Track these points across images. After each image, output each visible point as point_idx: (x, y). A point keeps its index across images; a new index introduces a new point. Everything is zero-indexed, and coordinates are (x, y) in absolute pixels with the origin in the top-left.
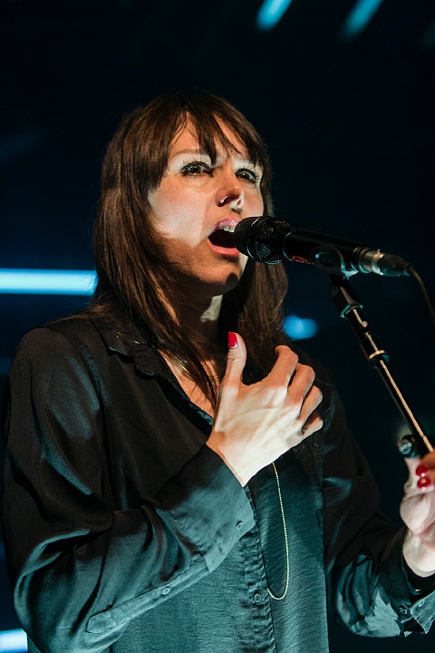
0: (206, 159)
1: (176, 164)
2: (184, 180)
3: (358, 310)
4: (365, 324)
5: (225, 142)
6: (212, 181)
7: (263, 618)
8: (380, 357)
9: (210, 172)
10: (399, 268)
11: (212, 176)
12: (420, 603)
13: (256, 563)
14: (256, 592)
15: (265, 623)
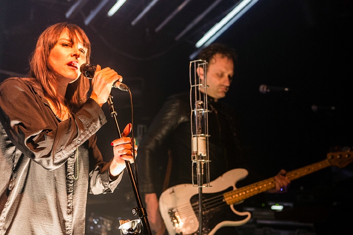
3: (111, 98)
4: (112, 103)
7: (71, 183)
8: (114, 114)
10: (125, 88)
11: (71, 48)
14: (70, 175)
15: (71, 185)
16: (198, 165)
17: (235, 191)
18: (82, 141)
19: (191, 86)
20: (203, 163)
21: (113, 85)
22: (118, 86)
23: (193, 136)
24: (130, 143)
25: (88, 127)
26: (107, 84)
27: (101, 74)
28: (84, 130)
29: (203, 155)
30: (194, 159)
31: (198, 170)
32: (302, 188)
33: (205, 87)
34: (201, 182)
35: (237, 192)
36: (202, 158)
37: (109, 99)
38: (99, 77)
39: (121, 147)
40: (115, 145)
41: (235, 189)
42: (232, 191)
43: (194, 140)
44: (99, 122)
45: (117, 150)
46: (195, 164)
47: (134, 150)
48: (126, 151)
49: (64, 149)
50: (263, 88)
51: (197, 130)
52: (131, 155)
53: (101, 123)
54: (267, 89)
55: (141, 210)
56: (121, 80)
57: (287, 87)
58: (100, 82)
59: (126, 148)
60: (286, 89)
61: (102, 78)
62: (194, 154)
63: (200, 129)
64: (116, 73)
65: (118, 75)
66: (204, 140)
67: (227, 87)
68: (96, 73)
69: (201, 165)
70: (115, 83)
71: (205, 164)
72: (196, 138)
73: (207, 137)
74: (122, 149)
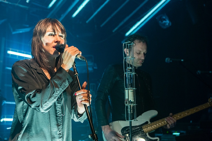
0: (53, 33)
1: (47, 34)
2: (49, 37)
3: (75, 65)
4: (75, 68)
5: (57, 30)
6: (54, 38)
7: (60, 119)
8: (77, 75)
9: (54, 36)
10: (83, 59)
11: (54, 37)
12: (80, 118)
13: (60, 109)
14: (60, 114)
15: (60, 120)
16: (129, 107)
17: (149, 124)
18: (58, 94)
19: (124, 58)
20: (132, 106)
21: (76, 57)
22: (79, 57)
23: (125, 89)
24: (87, 93)
25: (61, 86)
26: (72, 56)
27: (68, 50)
28: (58, 88)
29: (132, 101)
30: (126, 103)
31: (129, 110)
32: (191, 122)
33: (133, 59)
34: (131, 118)
35: (151, 125)
36: (132, 103)
37: (73, 66)
38: (67, 52)
39: (81, 95)
40: (77, 94)
41: (149, 123)
42: (147, 124)
43: (126, 91)
44: (67, 81)
45: (79, 98)
46: (127, 106)
47: (89, 97)
48: (84, 98)
49: (48, 101)
50: (168, 60)
51: (128, 85)
52: (88, 101)
53: (69, 82)
54: (170, 60)
55: (94, 135)
56: (81, 54)
57: (182, 59)
58: (68, 55)
59: (84, 96)
60: (182, 60)
61: (69, 53)
62: (126, 100)
63: (130, 85)
64: (77, 49)
65: (79, 51)
66: (133, 91)
67: (143, 60)
68: (65, 50)
69: (131, 107)
70: (77, 56)
71: (133, 106)
72: (127, 90)
73: (134, 90)
74: (82, 97)
